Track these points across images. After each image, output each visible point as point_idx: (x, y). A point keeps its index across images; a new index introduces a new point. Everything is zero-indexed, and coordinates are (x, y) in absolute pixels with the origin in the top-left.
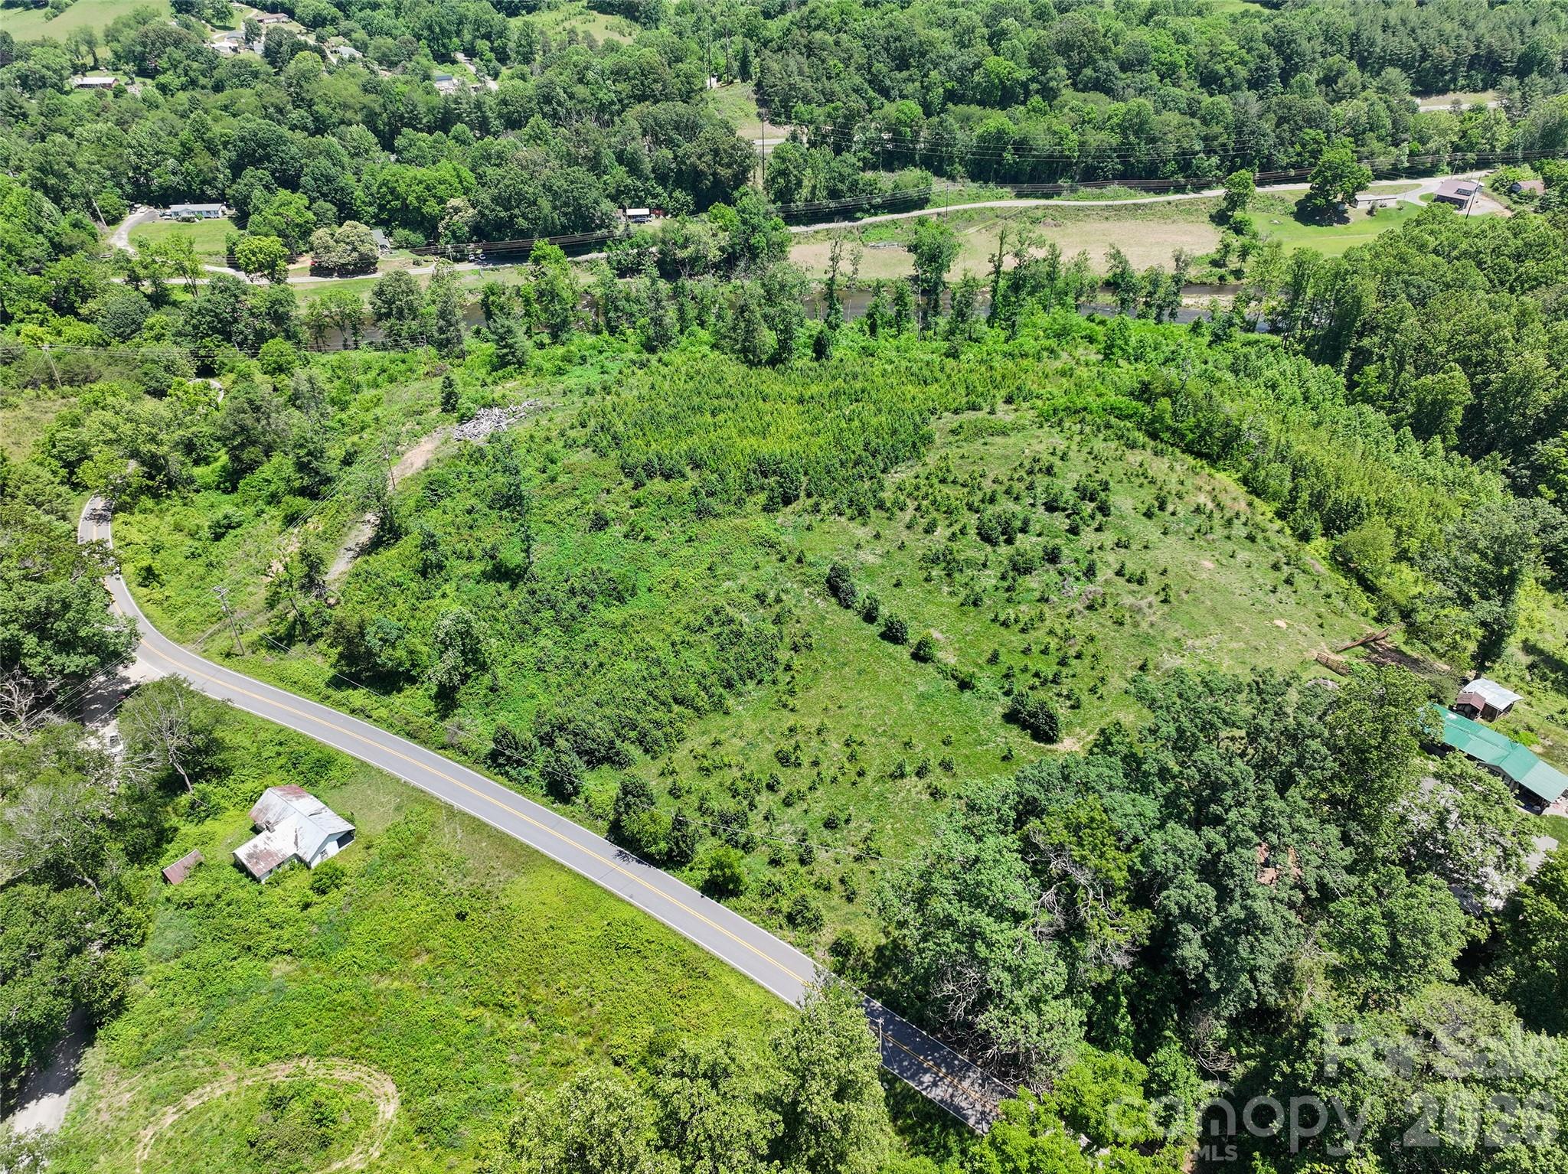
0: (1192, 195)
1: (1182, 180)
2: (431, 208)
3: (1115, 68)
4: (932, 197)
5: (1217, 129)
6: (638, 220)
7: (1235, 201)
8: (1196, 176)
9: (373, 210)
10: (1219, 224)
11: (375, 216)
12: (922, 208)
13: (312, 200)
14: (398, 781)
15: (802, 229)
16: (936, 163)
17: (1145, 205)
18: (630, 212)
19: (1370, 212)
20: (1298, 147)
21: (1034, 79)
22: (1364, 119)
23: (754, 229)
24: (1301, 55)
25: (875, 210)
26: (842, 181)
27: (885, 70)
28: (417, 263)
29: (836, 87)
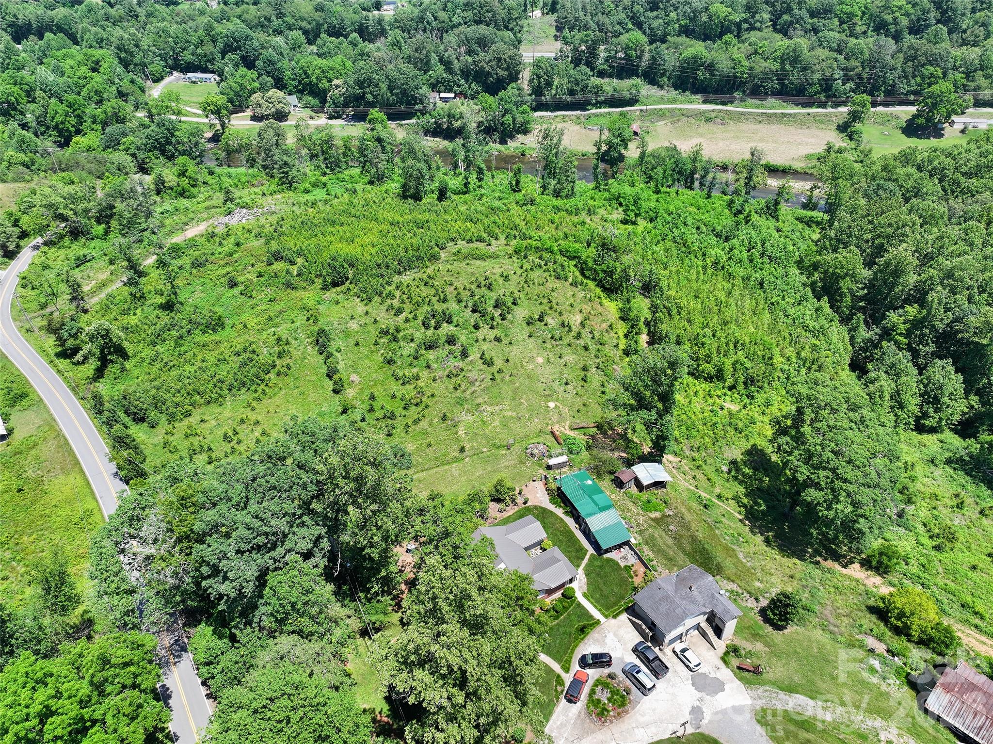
0: (830, 110)
1: (823, 99)
2: (324, 84)
4: (641, 98)
5: (854, 63)
6: (445, 100)
7: (856, 116)
8: (835, 96)
9: (295, 83)
10: (842, 132)
11: (296, 87)
12: (631, 105)
13: (260, 75)
15: (549, 113)
16: (652, 77)
17: (790, 115)
18: (443, 95)
19: (963, 131)
20: (918, 79)
21: (745, 21)
22: (977, 62)
23: (506, 111)
24: (954, 10)
25: (599, 104)
26: (577, 84)
27: (642, 10)
28: (312, 118)
29: (607, 20)
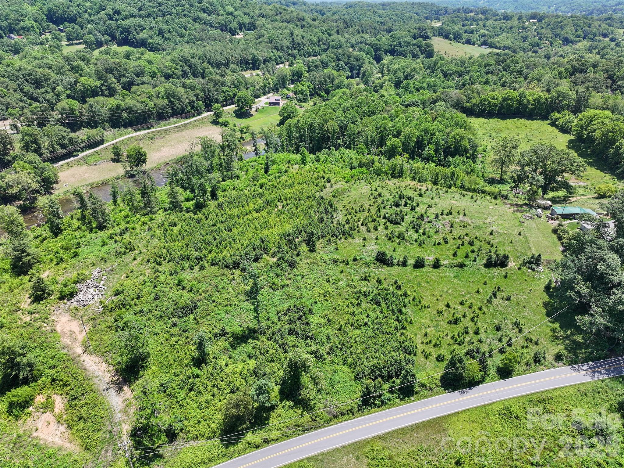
0: (199, 117)
1: (194, 112)
3: (134, 76)
4: (104, 138)
8: (197, 110)
10: (216, 125)
12: (102, 144)
14: (337, 449)
16: (92, 123)
17: (187, 124)
19: (256, 111)
20: (223, 94)
21: (103, 85)
24: (195, 64)
26: (64, 139)
